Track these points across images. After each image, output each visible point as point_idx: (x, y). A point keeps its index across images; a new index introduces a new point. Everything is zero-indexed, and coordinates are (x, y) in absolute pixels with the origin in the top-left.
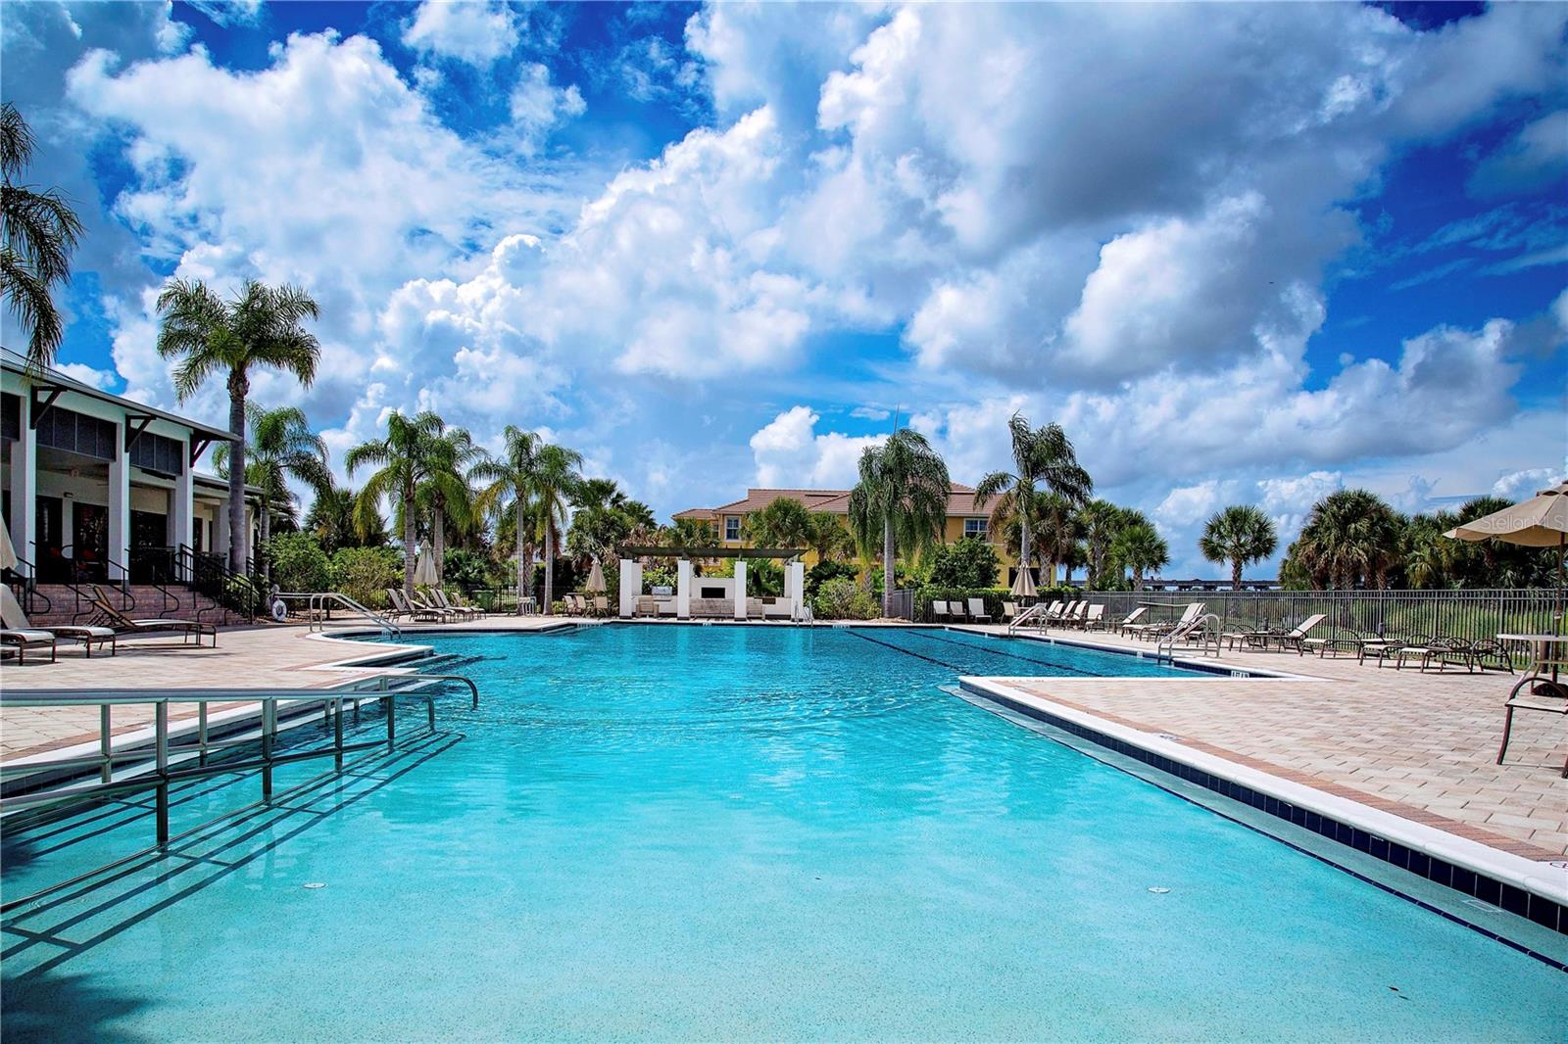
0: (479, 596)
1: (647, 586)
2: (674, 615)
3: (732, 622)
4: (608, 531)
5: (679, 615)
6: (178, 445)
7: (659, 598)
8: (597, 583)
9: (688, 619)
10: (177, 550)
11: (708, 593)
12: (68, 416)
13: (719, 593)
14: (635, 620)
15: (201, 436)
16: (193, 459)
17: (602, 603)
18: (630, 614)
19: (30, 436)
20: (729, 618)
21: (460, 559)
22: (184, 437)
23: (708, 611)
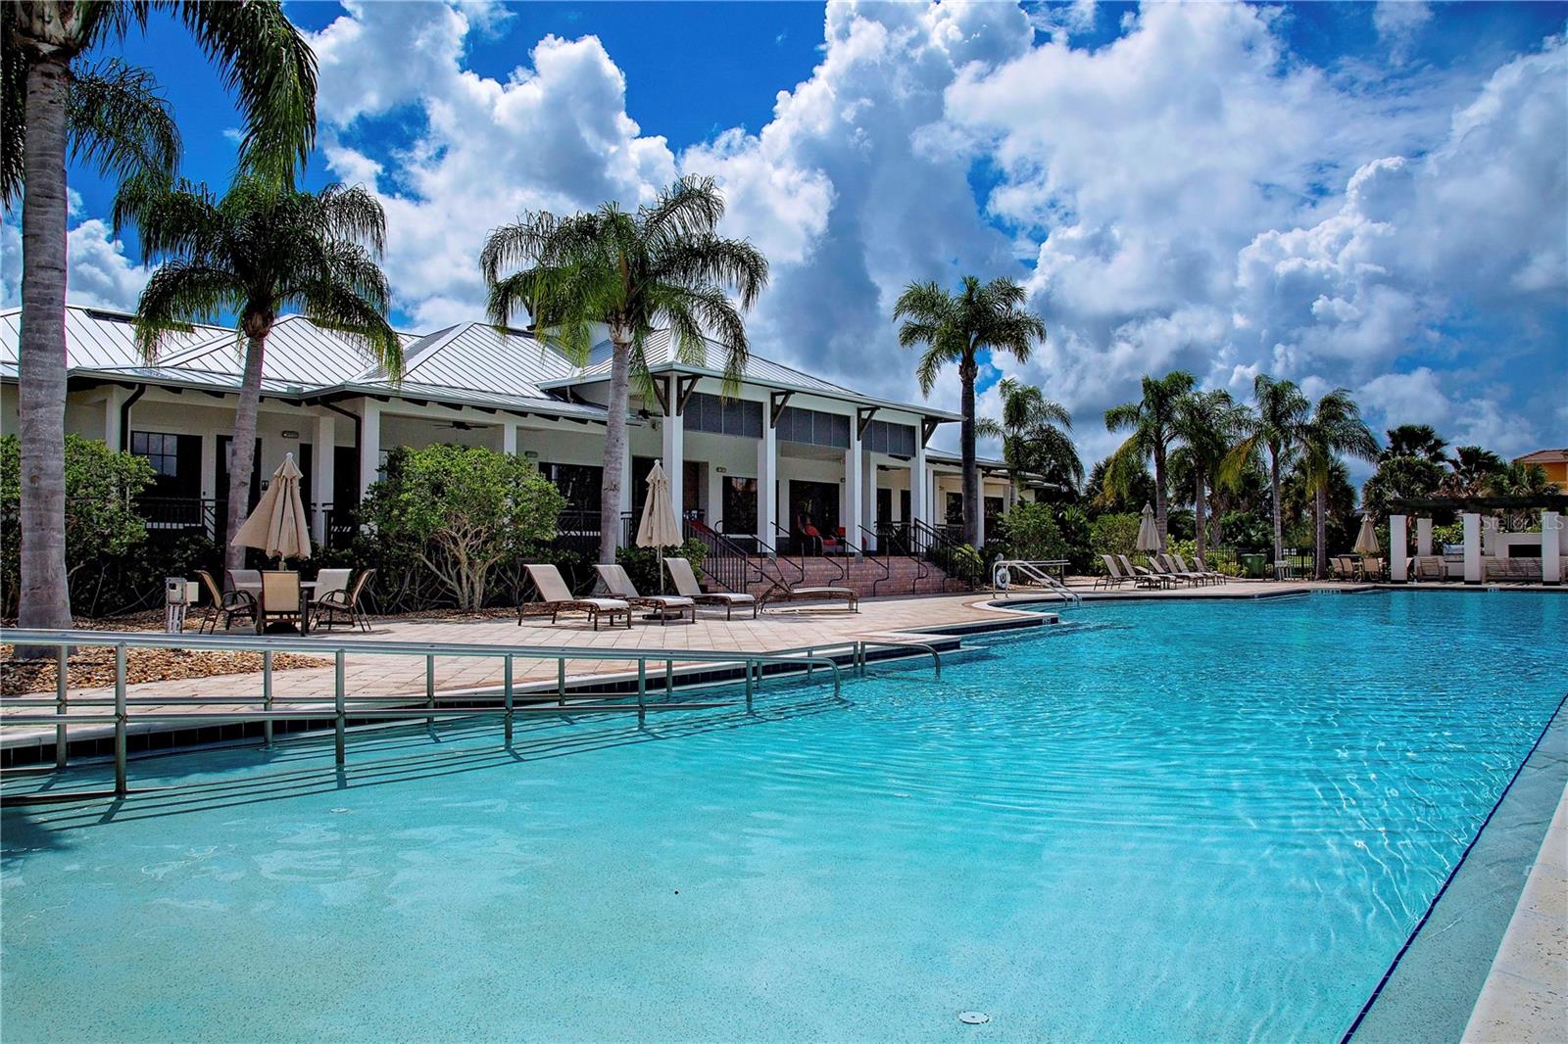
0: (1249, 560)
1: (1440, 545)
2: (1460, 579)
3: (1540, 586)
4: (1413, 483)
5: (1466, 579)
6: (912, 430)
7: (1452, 558)
8: (1367, 542)
9: (1479, 583)
10: (912, 525)
11: (1516, 551)
12: (806, 413)
13: (1535, 551)
14: (1410, 584)
15: (932, 421)
16: (925, 439)
17: (1373, 565)
18: (1404, 577)
19: (770, 434)
20: (1536, 582)
21: (1241, 521)
22: (916, 422)
23: (1510, 573)
